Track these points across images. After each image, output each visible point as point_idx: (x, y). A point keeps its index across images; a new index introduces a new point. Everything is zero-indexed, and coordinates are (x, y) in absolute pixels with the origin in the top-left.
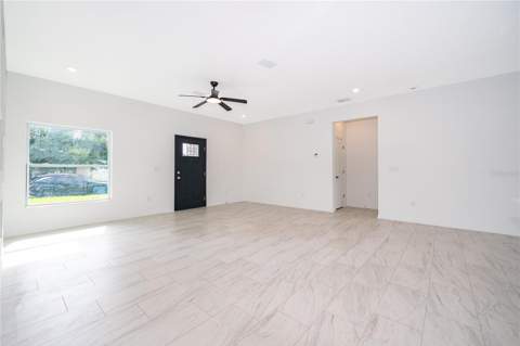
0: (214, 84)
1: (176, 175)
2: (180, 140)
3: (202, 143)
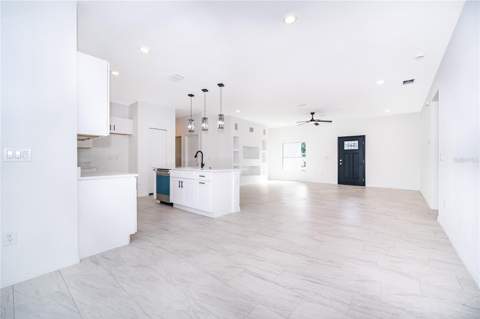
1: (339, 162)
2: (341, 140)
3: (361, 139)
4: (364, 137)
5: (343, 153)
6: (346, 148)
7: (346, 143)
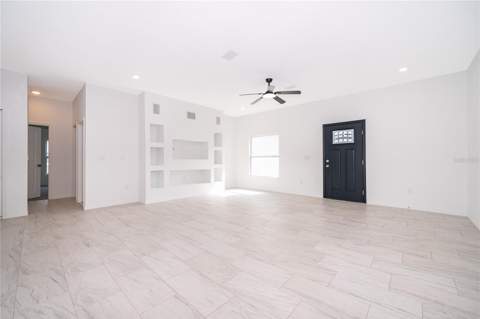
0: (269, 81)
1: (325, 164)
2: (329, 129)
3: (359, 127)
4: (363, 122)
5: (330, 150)
6: (335, 142)
7: (335, 133)
